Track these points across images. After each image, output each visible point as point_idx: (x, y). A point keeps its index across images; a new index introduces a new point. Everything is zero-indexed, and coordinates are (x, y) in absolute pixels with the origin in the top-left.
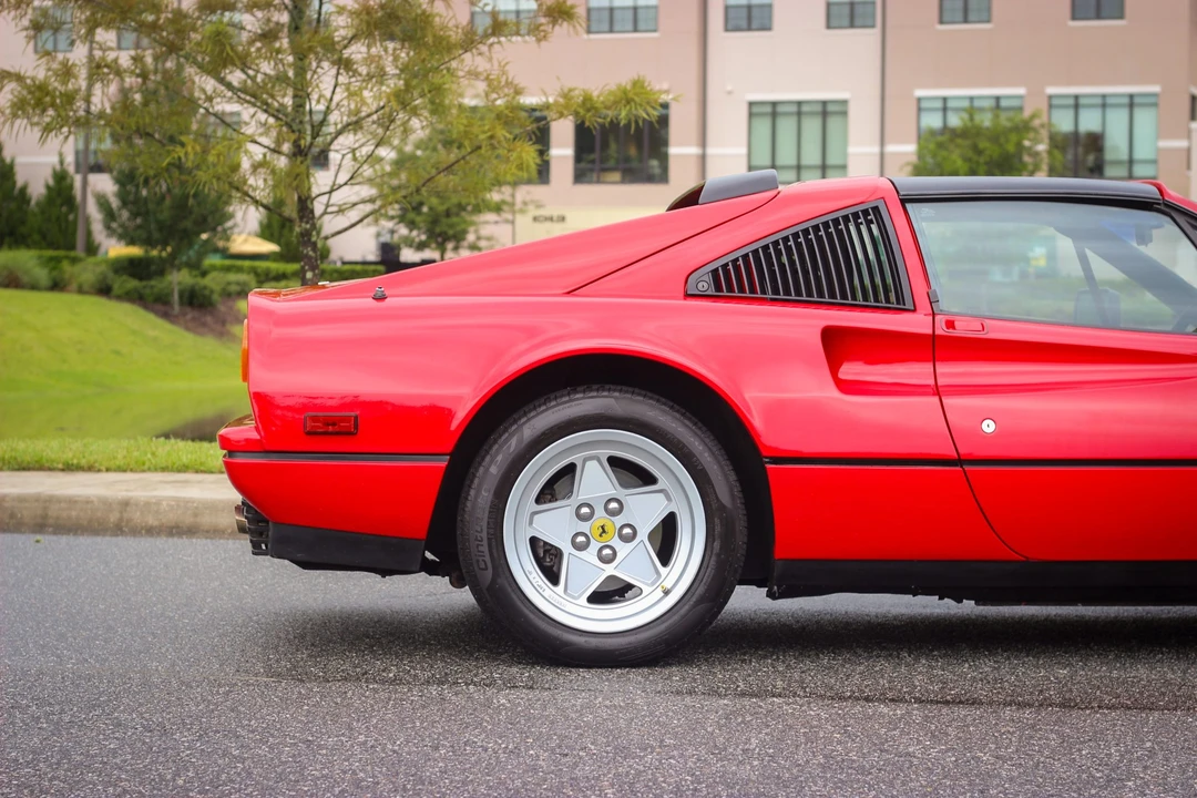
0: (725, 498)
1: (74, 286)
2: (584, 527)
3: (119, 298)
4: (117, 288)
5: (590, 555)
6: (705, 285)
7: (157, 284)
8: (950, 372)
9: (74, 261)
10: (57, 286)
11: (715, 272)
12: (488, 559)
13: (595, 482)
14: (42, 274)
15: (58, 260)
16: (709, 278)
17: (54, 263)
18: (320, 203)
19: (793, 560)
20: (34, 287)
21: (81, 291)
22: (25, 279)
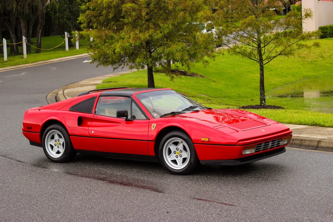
6: (71, 109)
11: (73, 107)
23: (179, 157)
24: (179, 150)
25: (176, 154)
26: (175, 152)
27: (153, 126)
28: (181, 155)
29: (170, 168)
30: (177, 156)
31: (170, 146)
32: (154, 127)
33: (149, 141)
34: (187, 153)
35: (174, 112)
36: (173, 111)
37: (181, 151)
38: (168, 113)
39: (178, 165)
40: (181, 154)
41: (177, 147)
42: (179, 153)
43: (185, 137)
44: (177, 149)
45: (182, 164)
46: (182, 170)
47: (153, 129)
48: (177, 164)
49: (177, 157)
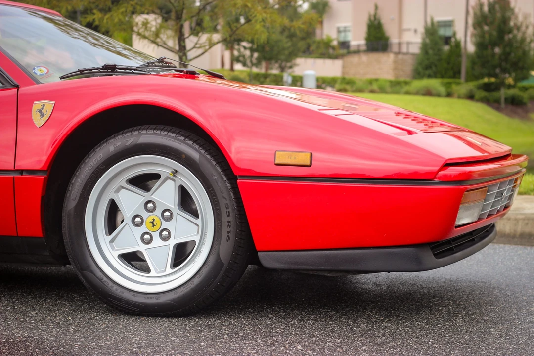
1: (456, 95)
3: (478, 101)
4: (477, 97)
7: (495, 95)
9: (458, 84)
10: (449, 95)
14: (442, 90)
15: (450, 83)
17: (448, 85)
18: (191, 41)
20: (439, 95)
21: (459, 97)
22: (434, 92)
23: (157, 241)
24: (158, 212)
25: (143, 229)
26: (138, 219)
27: (40, 111)
28: (165, 233)
29: (115, 287)
30: (147, 237)
31: (117, 191)
32: (42, 115)
33: (21, 171)
34: (199, 221)
35: (115, 66)
36: (111, 63)
37: (167, 213)
38: (91, 66)
39: (151, 274)
40: (165, 225)
41: (148, 196)
42: (157, 221)
43: (193, 152)
44: (150, 205)
45: (169, 270)
46: (172, 296)
47: (38, 121)
48: (147, 270)
49: (148, 242)
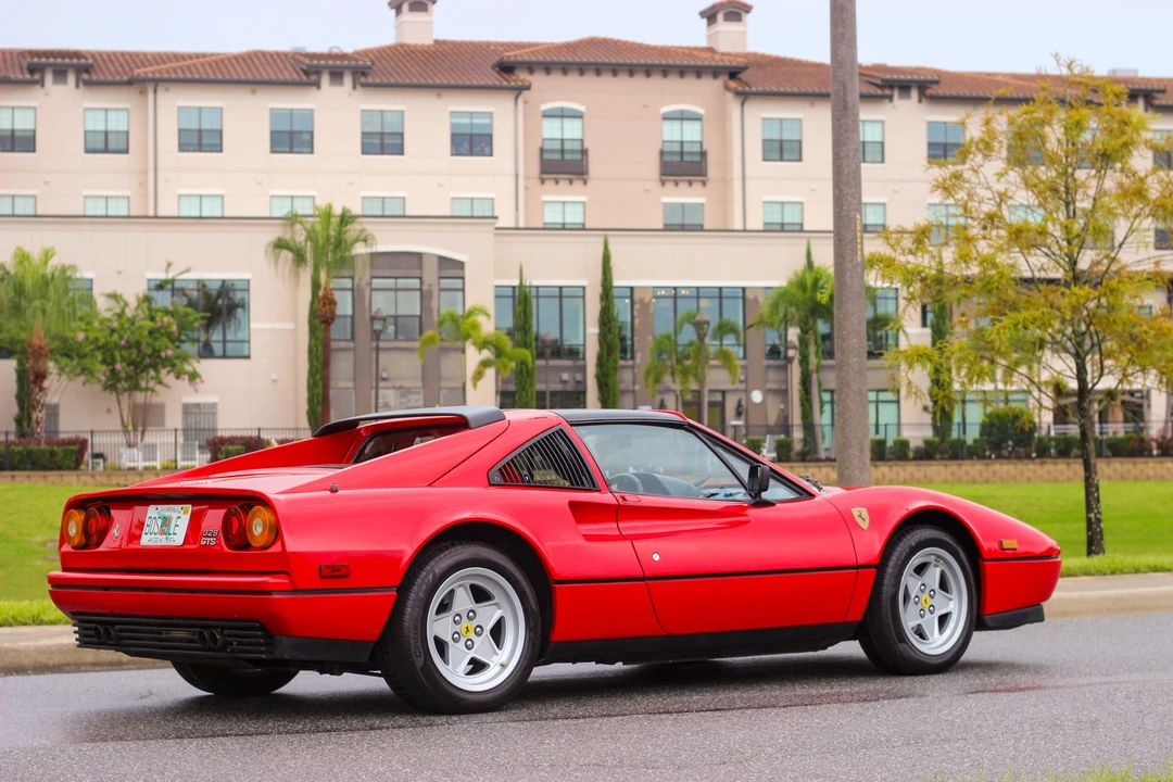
0: (534, 606)
2: (457, 628)
5: (461, 645)
6: (498, 479)
8: (627, 527)
11: (500, 470)
12: (421, 650)
13: (463, 601)
16: (498, 474)
19: (562, 642)
24: (927, 592)
25: (920, 607)
26: (916, 599)
27: (861, 517)
28: (932, 608)
30: (922, 612)
32: (863, 520)
37: (932, 592)
40: (932, 602)
42: (928, 600)
44: (922, 587)
45: (939, 637)
47: (864, 524)
48: (925, 638)
49: (923, 617)
